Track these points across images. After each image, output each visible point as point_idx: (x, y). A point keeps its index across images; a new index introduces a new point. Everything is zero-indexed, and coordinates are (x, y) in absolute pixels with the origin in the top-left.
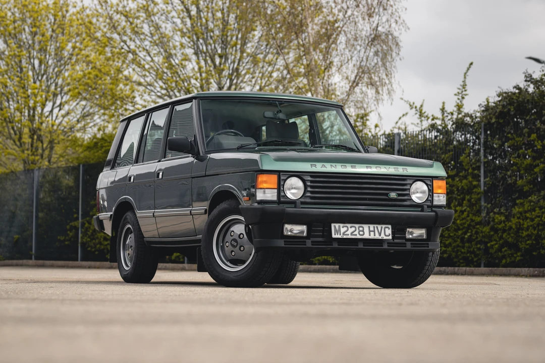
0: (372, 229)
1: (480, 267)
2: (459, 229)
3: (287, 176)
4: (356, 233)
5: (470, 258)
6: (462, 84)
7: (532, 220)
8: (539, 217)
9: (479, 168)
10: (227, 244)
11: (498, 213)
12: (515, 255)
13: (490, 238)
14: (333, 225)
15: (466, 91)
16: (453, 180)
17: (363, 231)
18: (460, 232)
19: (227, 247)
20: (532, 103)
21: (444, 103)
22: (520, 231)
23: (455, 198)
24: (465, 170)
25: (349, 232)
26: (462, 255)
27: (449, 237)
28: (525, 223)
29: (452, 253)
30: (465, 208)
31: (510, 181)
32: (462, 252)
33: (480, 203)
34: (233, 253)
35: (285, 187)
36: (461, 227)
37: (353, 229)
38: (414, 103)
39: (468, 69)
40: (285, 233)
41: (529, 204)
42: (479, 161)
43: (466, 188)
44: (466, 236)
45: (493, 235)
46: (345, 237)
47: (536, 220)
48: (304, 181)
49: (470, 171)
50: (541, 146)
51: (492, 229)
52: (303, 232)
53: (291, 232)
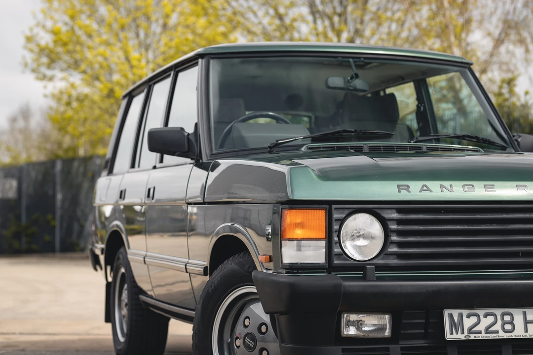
0: (530, 317)
3: (347, 212)
4: (498, 327)
10: (238, 342)
14: (446, 313)
17: (511, 323)
19: (238, 347)
25: (481, 327)
35: (343, 232)
37: (491, 319)
40: (345, 331)
46: (473, 337)
48: (383, 222)
52: (382, 329)
53: (358, 329)
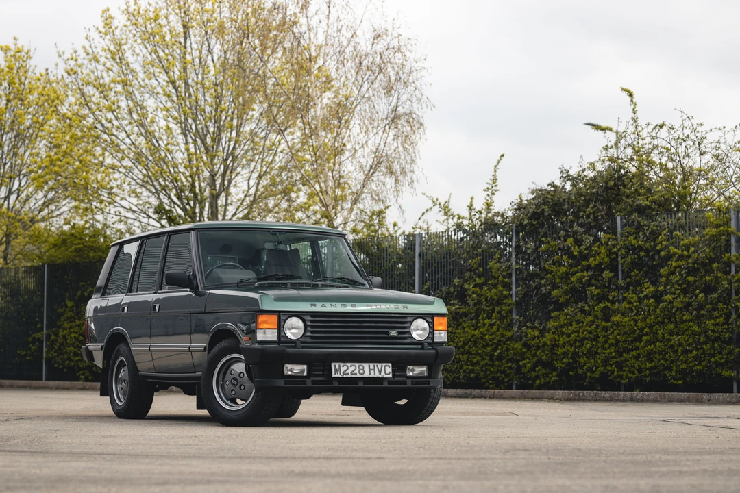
0: (372, 367)
1: (512, 389)
2: (488, 345)
3: (287, 316)
4: (357, 371)
5: (500, 378)
6: (492, 178)
7: (569, 336)
8: (576, 332)
9: (510, 276)
10: (227, 383)
11: (531, 328)
12: (550, 375)
13: (522, 355)
14: (333, 364)
15: (496, 186)
16: (481, 288)
17: (363, 370)
18: (489, 349)
19: (227, 385)
20: (568, 202)
21: (472, 198)
22: (556, 348)
23: (484, 310)
24: (495, 278)
25: (349, 371)
26: (491, 375)
27: (477, 354)
28: (561, 339)
29: (480, 372)
30: (495, 321)
31: (544, 292)
32: (491, 372)
33: (512, 315)
34: (234, 392)
35: (286, 326)
36: (490, 343)
37: (353, 368)
38: (437, 200)
39: (499, 162)
40: (285, 373)
41: (565, 317)
42: (509, 267)
43: (496, 298)
44: (496, 354)
45: (526, 352)
46: (345, 376)
47: (573, 335)
48: (304, 321)
49: (500, 278)
50: (578, 252)
51: (525, 345)
52: (303, 372)
53: (292, 372)
